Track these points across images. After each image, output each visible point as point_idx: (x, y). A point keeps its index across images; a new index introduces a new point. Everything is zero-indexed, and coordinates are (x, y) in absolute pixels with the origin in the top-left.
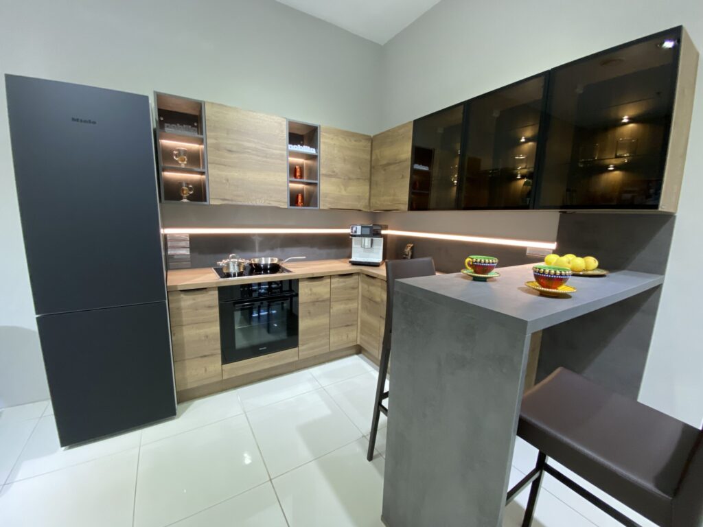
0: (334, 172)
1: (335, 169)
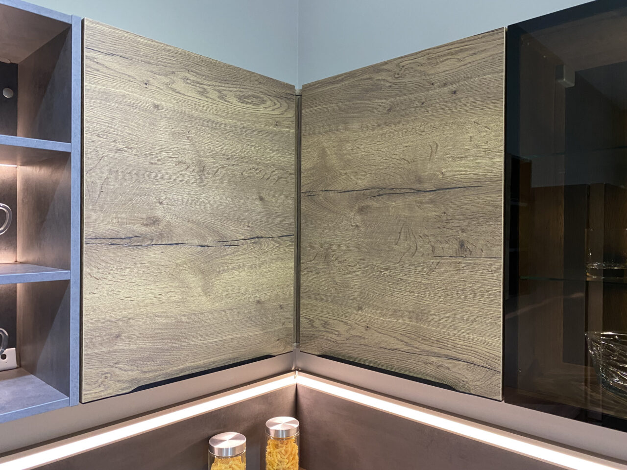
0: (155, 221)
1: (159, 212)
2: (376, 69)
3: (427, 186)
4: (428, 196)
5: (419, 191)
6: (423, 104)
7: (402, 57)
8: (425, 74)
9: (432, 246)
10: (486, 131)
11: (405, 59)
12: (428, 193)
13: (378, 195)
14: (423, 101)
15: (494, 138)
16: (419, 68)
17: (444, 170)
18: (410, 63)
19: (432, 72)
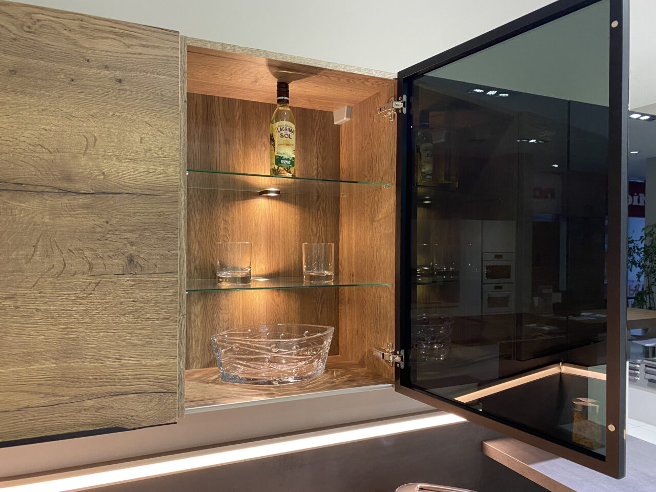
3: (80, 187)
5: (67, 192)
6: (73, 80)
8: (75, 43)
9: (90, 263)
10: (160, 136)
14: (73, 77)
15: (169, 145)
17: (105, 170)
18: (50, 20)
19: (87, 45)
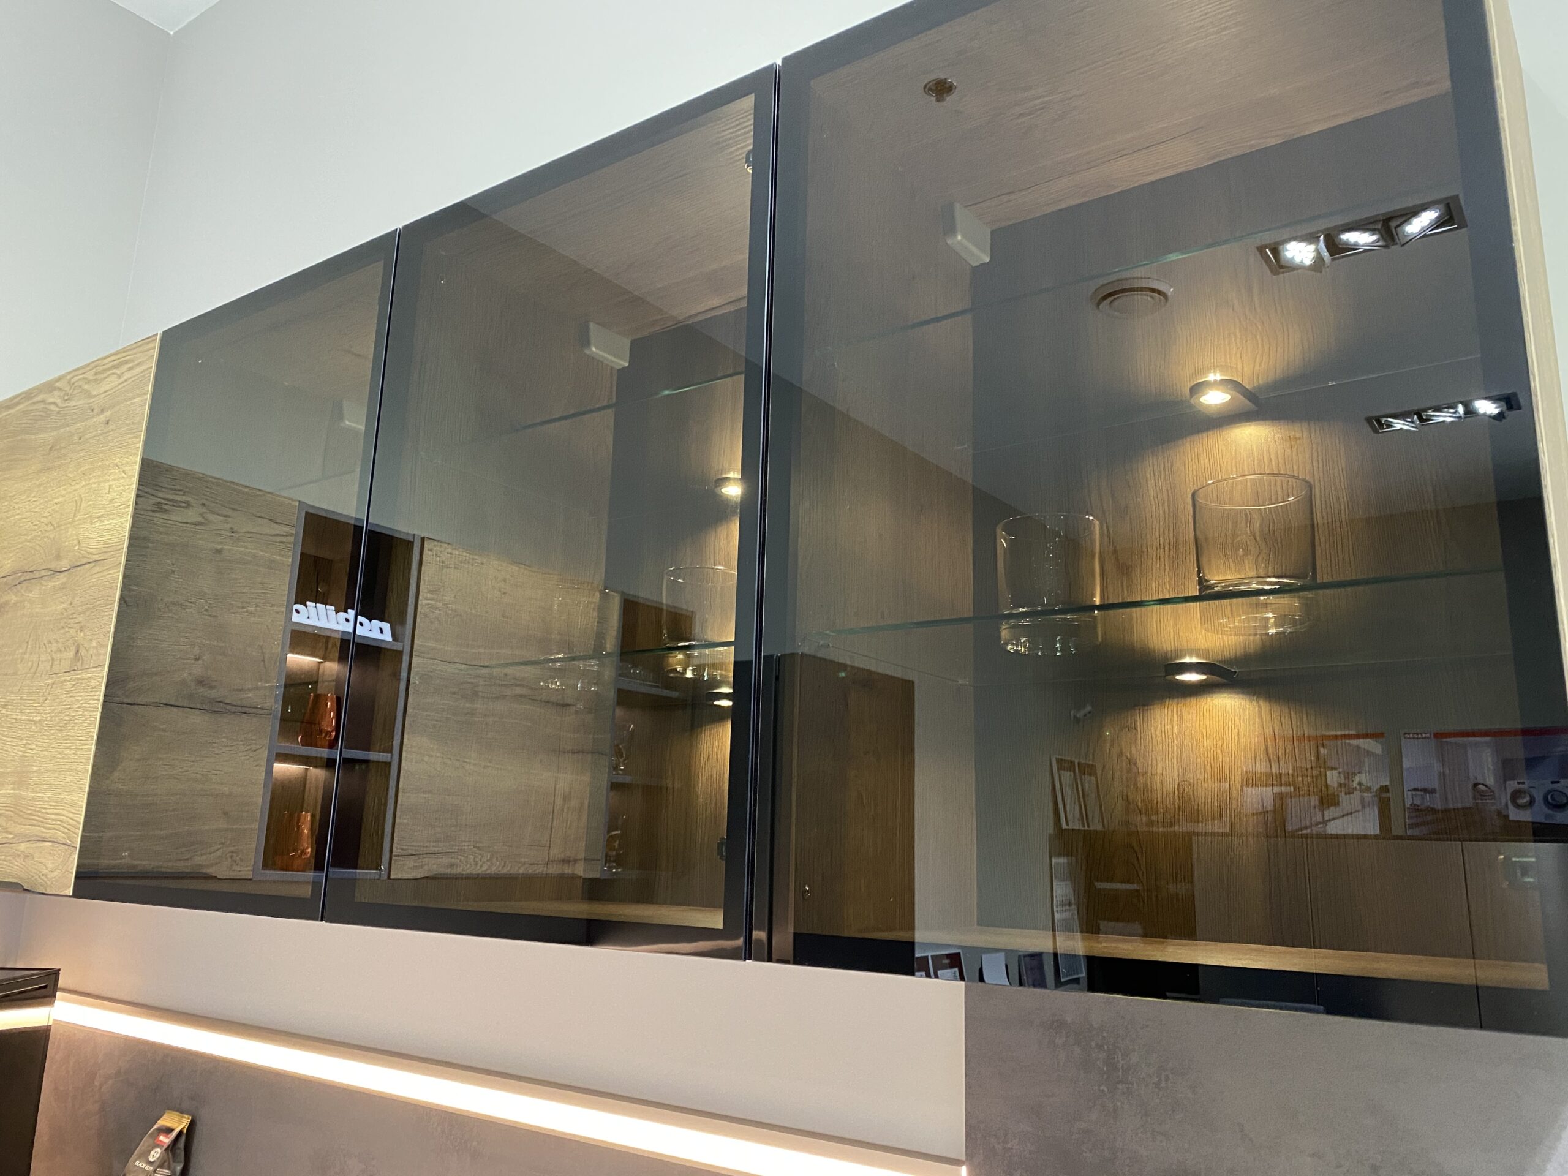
2: (49, 387)
3: (65, 564)
4: (62, 578)
5: (55, 572)
6: (80, 439)
7: (75, 370)
8: (89, 395)
9: (53, 659)
10: (123, 477)
11: (76, 373)
12: (62, 575)
13: (19, 583)
14: (80, 435)
15: (127, 487)
16: (86, 387)
17: (81, 538)
18: (79, 379)
19: (94, 393)
